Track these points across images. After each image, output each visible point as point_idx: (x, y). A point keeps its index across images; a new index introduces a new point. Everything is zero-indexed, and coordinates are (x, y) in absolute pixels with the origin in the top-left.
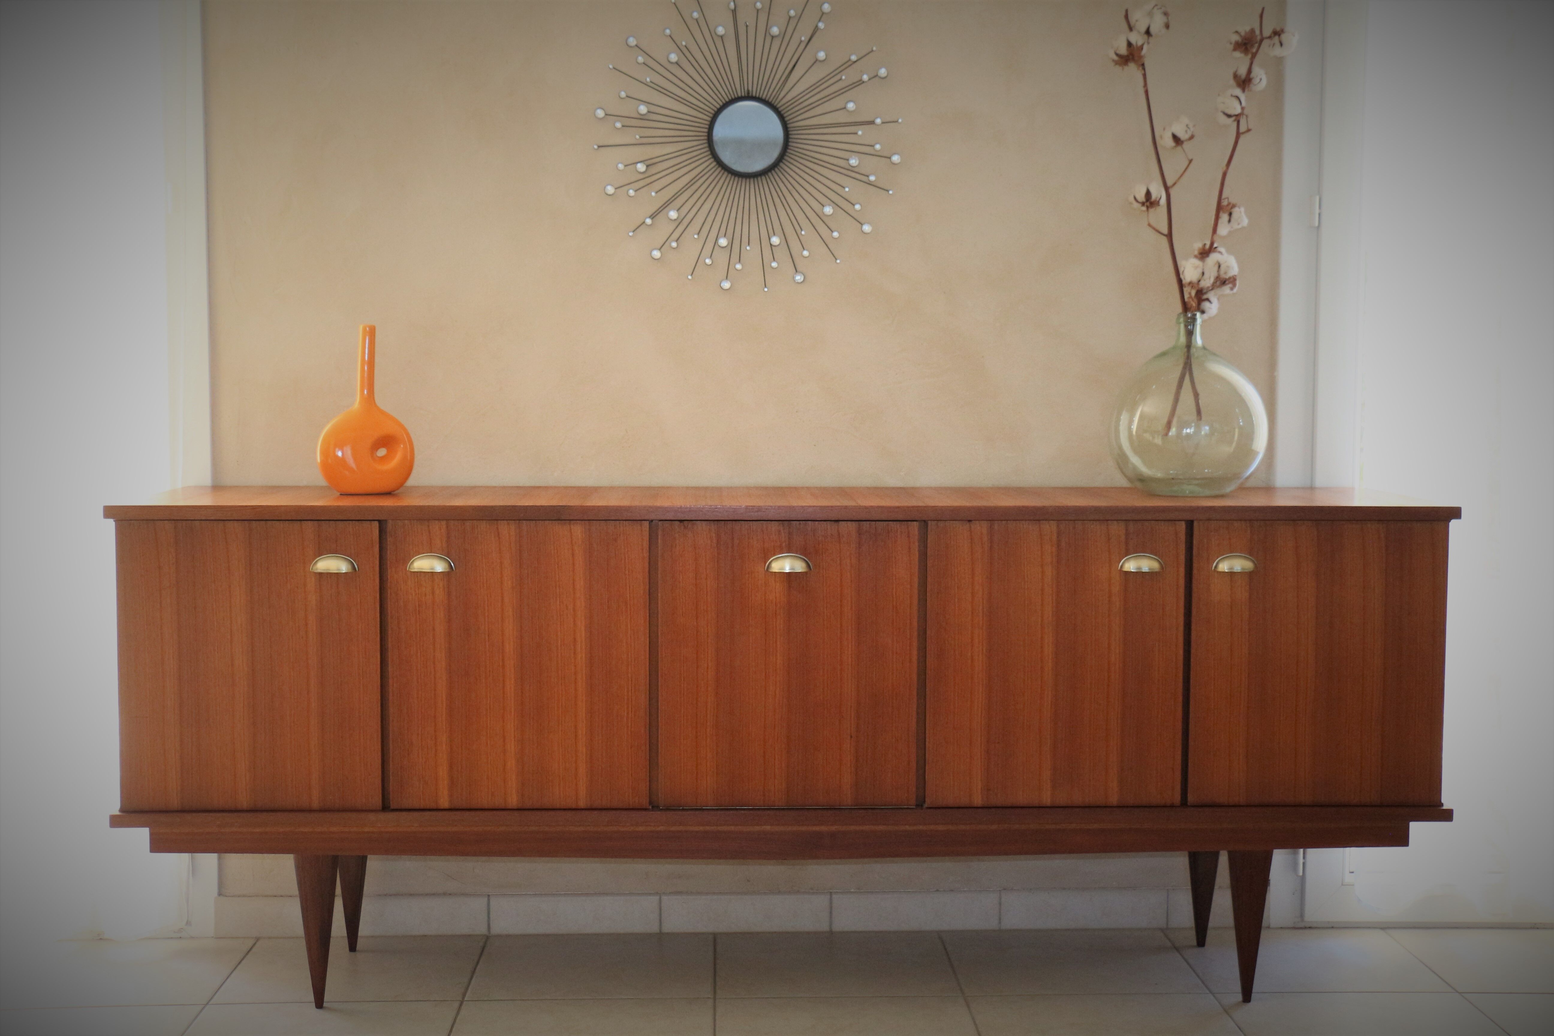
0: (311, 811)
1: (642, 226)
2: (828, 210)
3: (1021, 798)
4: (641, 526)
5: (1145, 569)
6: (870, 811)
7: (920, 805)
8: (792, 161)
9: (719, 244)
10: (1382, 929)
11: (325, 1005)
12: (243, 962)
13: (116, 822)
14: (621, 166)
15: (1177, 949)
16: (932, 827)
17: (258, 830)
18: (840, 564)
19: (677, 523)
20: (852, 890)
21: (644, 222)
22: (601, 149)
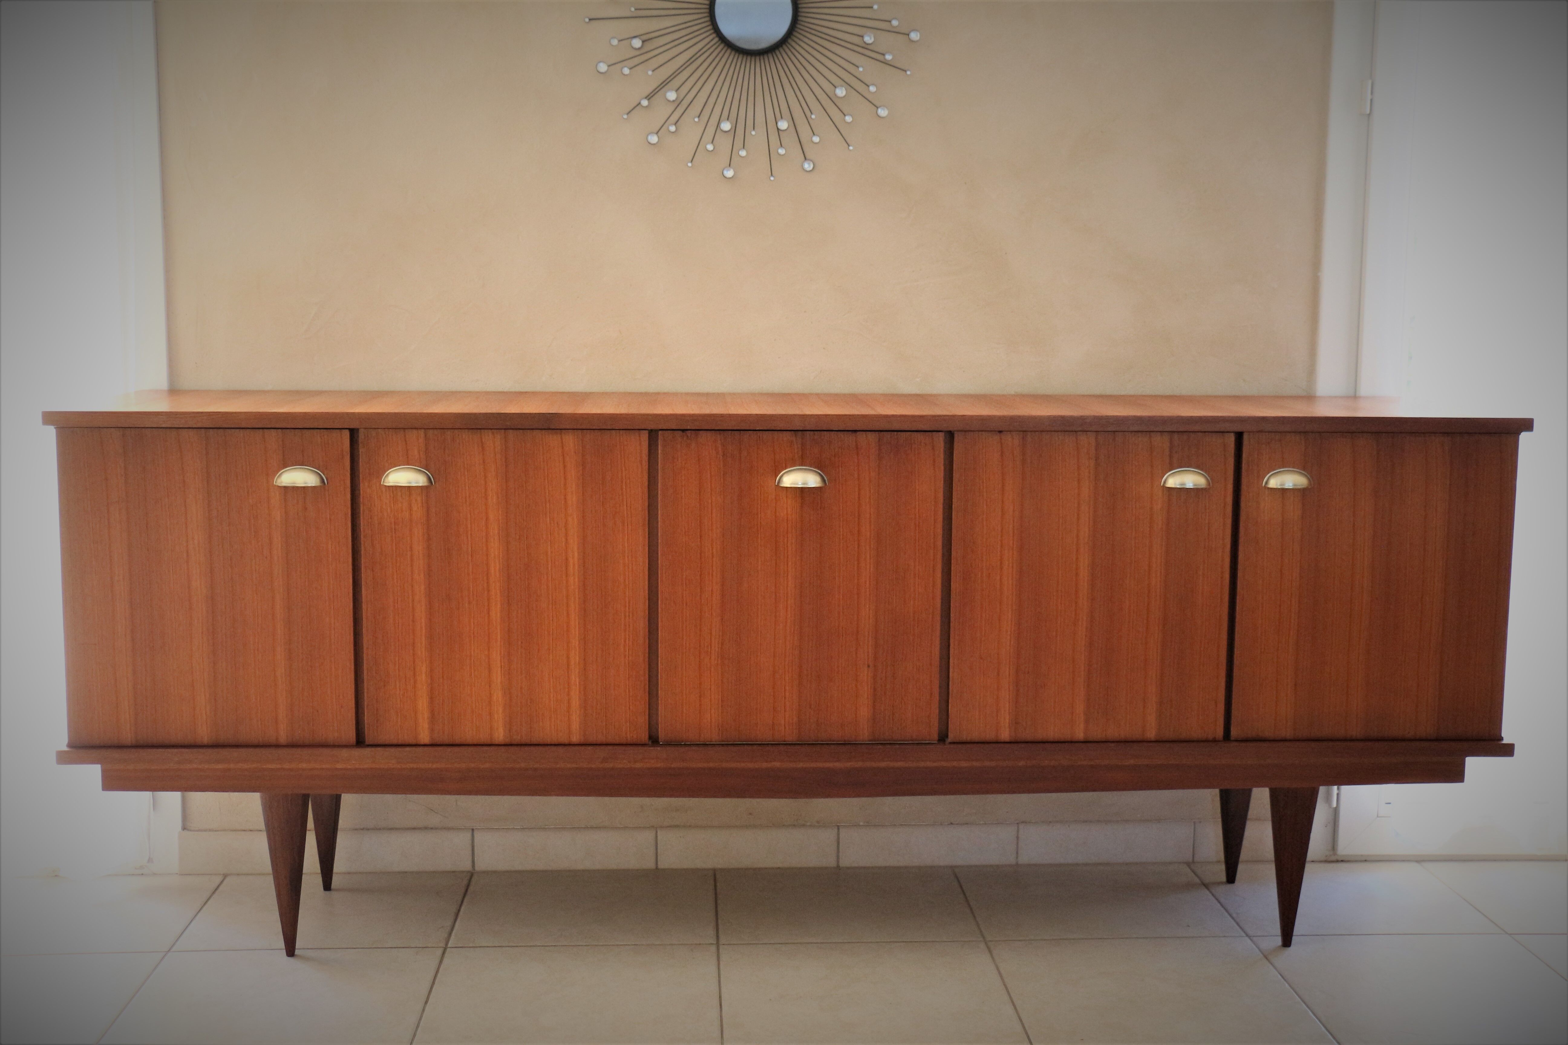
0: (277, 746)
1: (638, 107)
2: (841, 92)
3: (1053, 731)
4: (639, 434)
5: (1190, 485)
6: (889, 746)
7: (943, 738)
8: (801, 37)
9: (721, 128)
10: (1417, 861)
11: (297, 952)
12: (209, 902)
13: (63, 758)
14: (615, 42)
15: (1206, 886)
16: (955, 764)
17: (220, 766)
18: (859, 479)
19: (680, 432)
20: (861, 824)
21: (640, 103)
22: (593, 22)
